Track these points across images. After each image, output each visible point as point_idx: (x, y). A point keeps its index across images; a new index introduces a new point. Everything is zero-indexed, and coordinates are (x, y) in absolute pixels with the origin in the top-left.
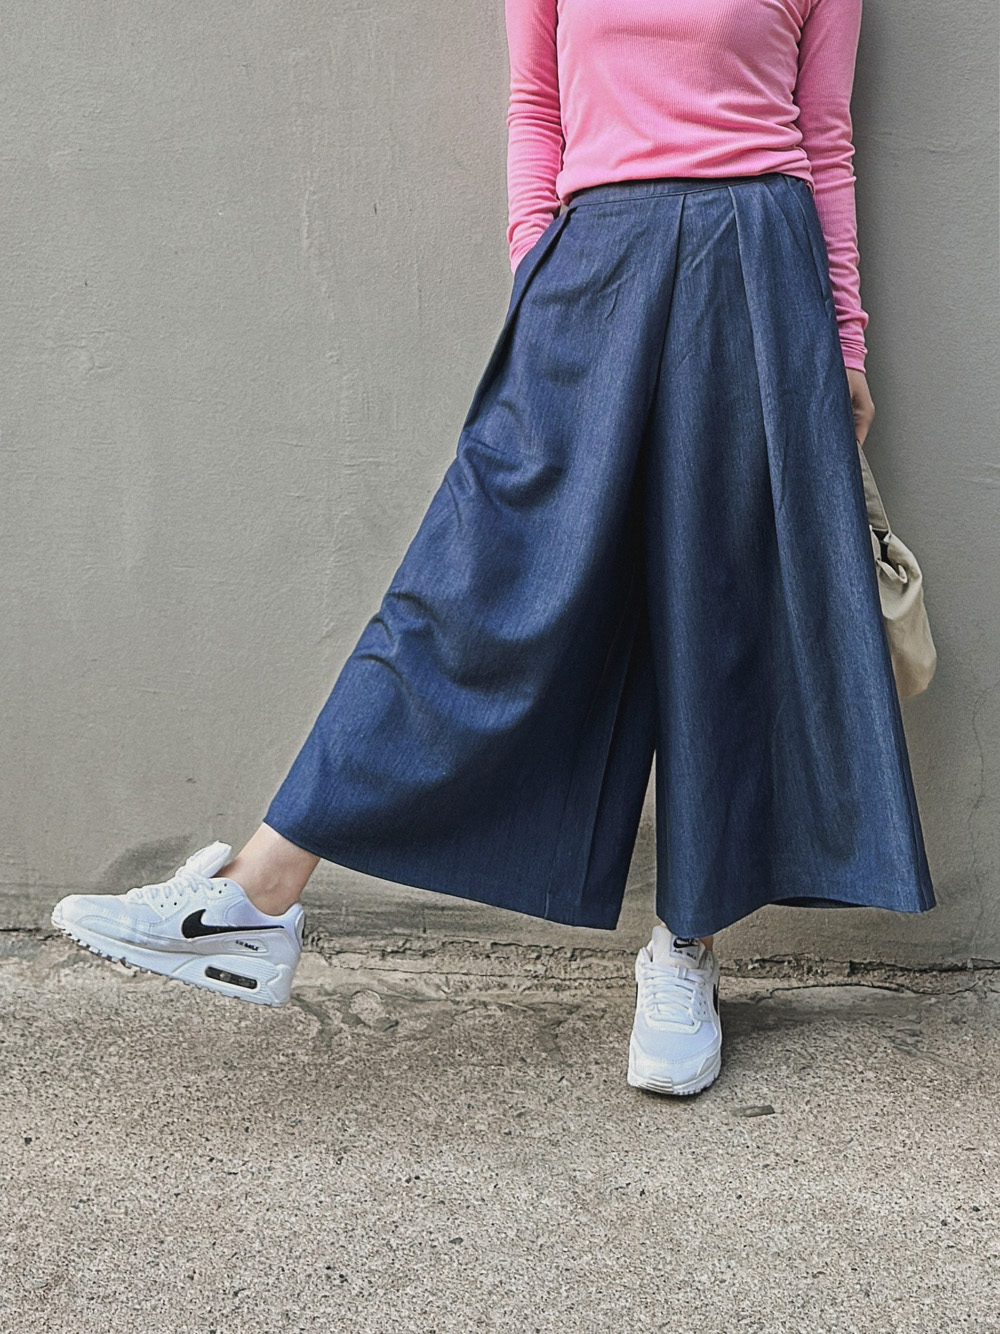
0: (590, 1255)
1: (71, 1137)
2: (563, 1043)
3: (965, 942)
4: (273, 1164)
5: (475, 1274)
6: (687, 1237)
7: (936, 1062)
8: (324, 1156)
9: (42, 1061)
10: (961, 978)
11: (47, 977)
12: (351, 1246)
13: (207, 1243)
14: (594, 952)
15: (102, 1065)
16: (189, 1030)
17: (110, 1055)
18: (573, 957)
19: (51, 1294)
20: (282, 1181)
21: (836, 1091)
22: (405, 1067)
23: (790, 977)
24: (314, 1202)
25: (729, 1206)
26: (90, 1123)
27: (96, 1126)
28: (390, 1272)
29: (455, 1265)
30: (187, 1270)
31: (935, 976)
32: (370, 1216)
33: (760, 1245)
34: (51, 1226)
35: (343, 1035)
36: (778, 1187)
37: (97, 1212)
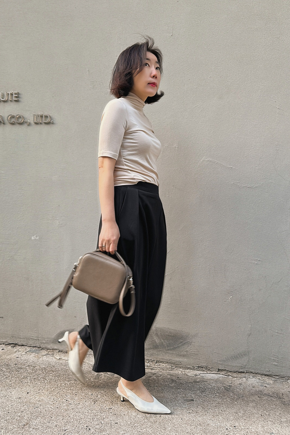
0: (145, 429)
1: (37, 393)
2: (150, 381)
3: (244, 366)
4: (80, 403)
5: (119, 431)
6: (168, 427)
7: (233, 393)
8: (91, 402)
9: (35, 376)
10: (243, 375)
11: (40, 358)
12: (93, 422)
13: (61, 419)
14: (161, 362)
15: (48, 378)
16: (69, 372)
17: (50, 376)
18: (156, 363)
19: (25, 427)
20: (81, 407)
21: (209, 397)
22: (114, 384)
23: (204, 371)
24: (87, 412)
25: (179, 421)
26: (42, 390)
27: (43, 391)
28: (100, 429)
29: (115, 428)
30: (56, 424)
31: (237, 374)
32: (98, 416)
33: (184, 430)
34: (28, 412)
35: (102, 376)
36: (191, 418)
37: (39, 410)
